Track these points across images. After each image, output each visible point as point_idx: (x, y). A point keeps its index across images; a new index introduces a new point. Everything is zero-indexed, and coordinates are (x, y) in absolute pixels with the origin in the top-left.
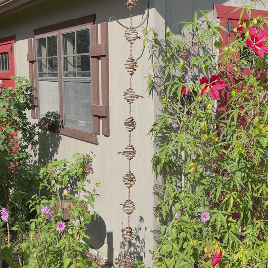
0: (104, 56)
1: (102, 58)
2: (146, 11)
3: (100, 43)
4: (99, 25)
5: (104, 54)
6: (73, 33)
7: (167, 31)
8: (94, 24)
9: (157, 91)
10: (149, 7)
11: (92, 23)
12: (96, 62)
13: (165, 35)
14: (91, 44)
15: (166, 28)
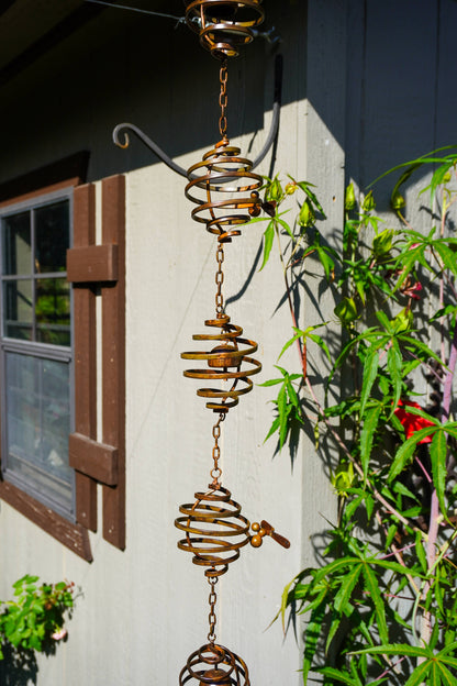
0: (111, 284)
1: (106, 291)
2: (268, 117)
3: (99, 242)
4: (98, 185)
5: (110, 279)
6: (26, 214)
7: (351, 197)
8: (83, 181)
9: (314, 440)
10: (281, 98)
11: (76, 180)
12: (86, 302)
13: (345, 211)
14: (73, 246)
15: (347, 184)
